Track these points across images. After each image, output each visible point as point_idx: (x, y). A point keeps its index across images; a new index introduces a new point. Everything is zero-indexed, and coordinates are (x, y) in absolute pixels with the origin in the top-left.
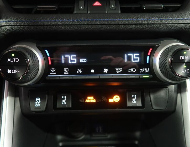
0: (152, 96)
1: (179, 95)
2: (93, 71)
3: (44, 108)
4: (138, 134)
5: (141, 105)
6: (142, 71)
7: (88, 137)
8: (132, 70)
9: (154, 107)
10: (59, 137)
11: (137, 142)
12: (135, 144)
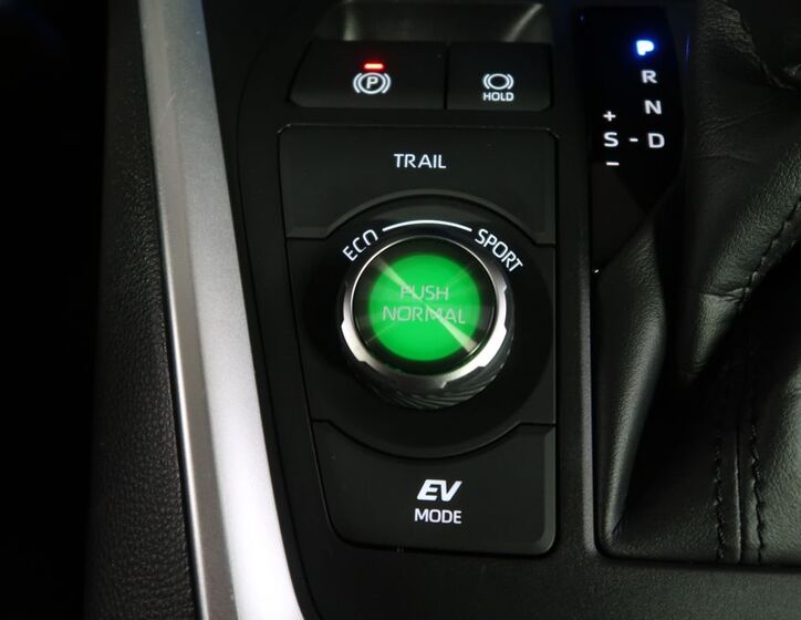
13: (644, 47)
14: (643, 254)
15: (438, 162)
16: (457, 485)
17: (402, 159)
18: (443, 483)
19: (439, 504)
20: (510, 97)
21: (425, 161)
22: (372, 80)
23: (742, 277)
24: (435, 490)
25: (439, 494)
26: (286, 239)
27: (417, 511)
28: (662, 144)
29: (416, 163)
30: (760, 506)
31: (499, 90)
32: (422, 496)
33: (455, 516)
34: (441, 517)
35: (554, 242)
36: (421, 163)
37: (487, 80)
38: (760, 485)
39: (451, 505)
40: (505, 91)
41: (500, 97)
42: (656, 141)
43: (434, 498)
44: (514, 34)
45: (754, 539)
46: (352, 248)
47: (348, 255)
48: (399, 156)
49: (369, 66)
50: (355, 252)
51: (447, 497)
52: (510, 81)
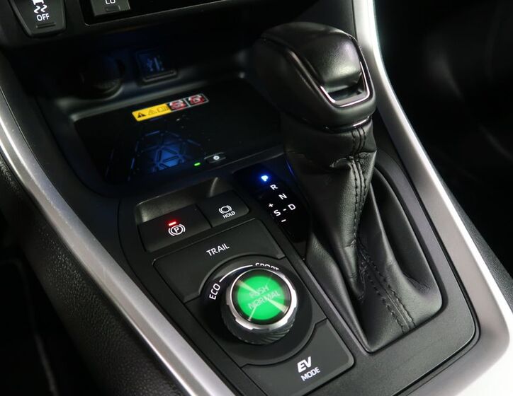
4: (241, 57)
7: (133, 86)
10: (64, 103)
11: (242, 75)
13: (265, 178)
14: (316, 246)
15: (225, 247)
16: (309, 358)
17: (211, 252)
18: (304, 361)
19: (308, 369)
20: (233, 213)
21: (220, 249)
22: (176, 229)
23: (352, 237)
24: (303, 365)
25: (305, 366)
26: (184, 304)
27: (302, 377)
28: (295, 208)
29: (217, 250)
30: (404, 306)
31: (228, 212)
32: (300, 370)
33: (316, 370)
34: (312, 374)
35: (284, 256)
36: (219, 250)
37: (221, 210)
38: (400, 301)
39: (312, 367)
40: (230, 212)
41: (230, 215)
42: (292, 207)
43: (305, 368)
44: (212, 192)
45: (410, 320)
46: (212, 294)
47: (212, 298)
48: (209, 251)
49: (170, 225)
50: (214, 296)
51: (309, 365)
52: (229, 208)
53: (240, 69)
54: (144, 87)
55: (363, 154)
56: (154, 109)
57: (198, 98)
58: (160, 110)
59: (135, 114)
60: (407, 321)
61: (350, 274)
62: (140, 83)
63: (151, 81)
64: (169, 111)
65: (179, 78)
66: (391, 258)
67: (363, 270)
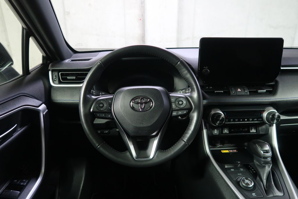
0: (260, 128)
1: (270, 127)
2: (241, 120)
3: (218, 134)
4: (246, 144)
5: (255, 132)
6: (259, 120)
7: (222, 146)
8: (255, 119)
9: (260, 132)
11: (246, 148)
12: (245, 149)
16: (255, 193)
21: (240, 174)
24: (253, 194)
26: (233, 180)
30: (275, 192)
31: (242, 170)
37: (240, 169)
39: (255, 195)
44: (239, 166)
48: (238, 174)
53: (245, 146)
54: (224, 146)
55: (269, 164)
56: (226, 151)
57: (235, 151)
58: (227, 151)
59: (222, 151)
60: (275, 195)
61: (264, 185)
62: (223, 145)
63: (226, 145)
64: (229, 152)
65: (232, 146)
66: (273, 183)
67: (267, 185)
